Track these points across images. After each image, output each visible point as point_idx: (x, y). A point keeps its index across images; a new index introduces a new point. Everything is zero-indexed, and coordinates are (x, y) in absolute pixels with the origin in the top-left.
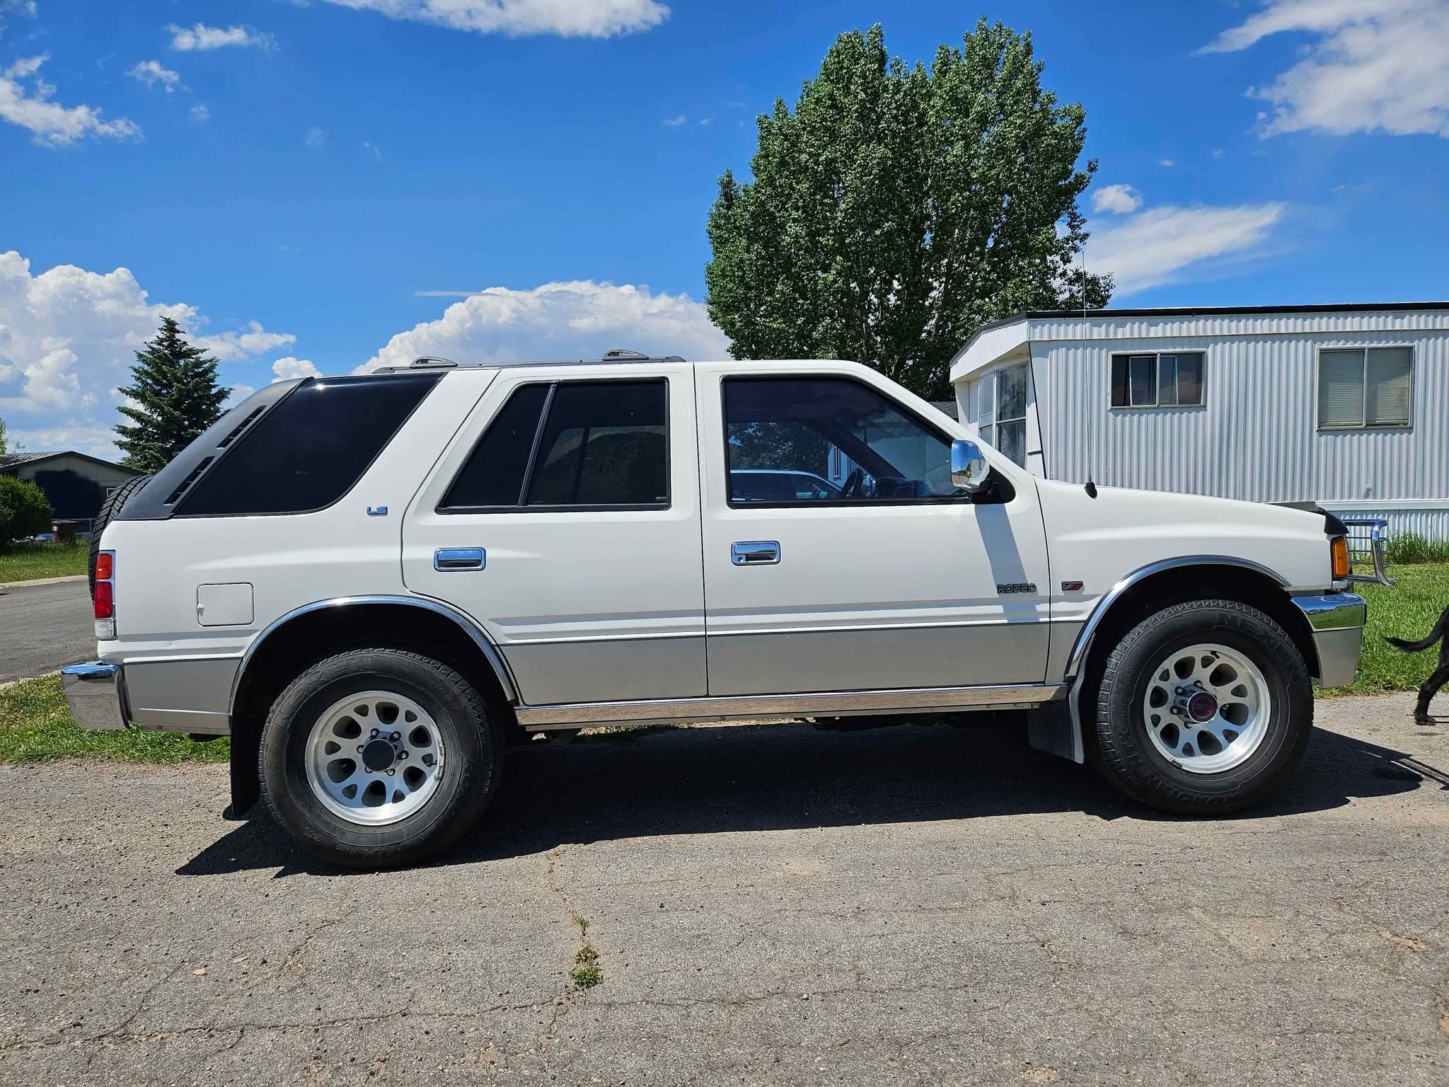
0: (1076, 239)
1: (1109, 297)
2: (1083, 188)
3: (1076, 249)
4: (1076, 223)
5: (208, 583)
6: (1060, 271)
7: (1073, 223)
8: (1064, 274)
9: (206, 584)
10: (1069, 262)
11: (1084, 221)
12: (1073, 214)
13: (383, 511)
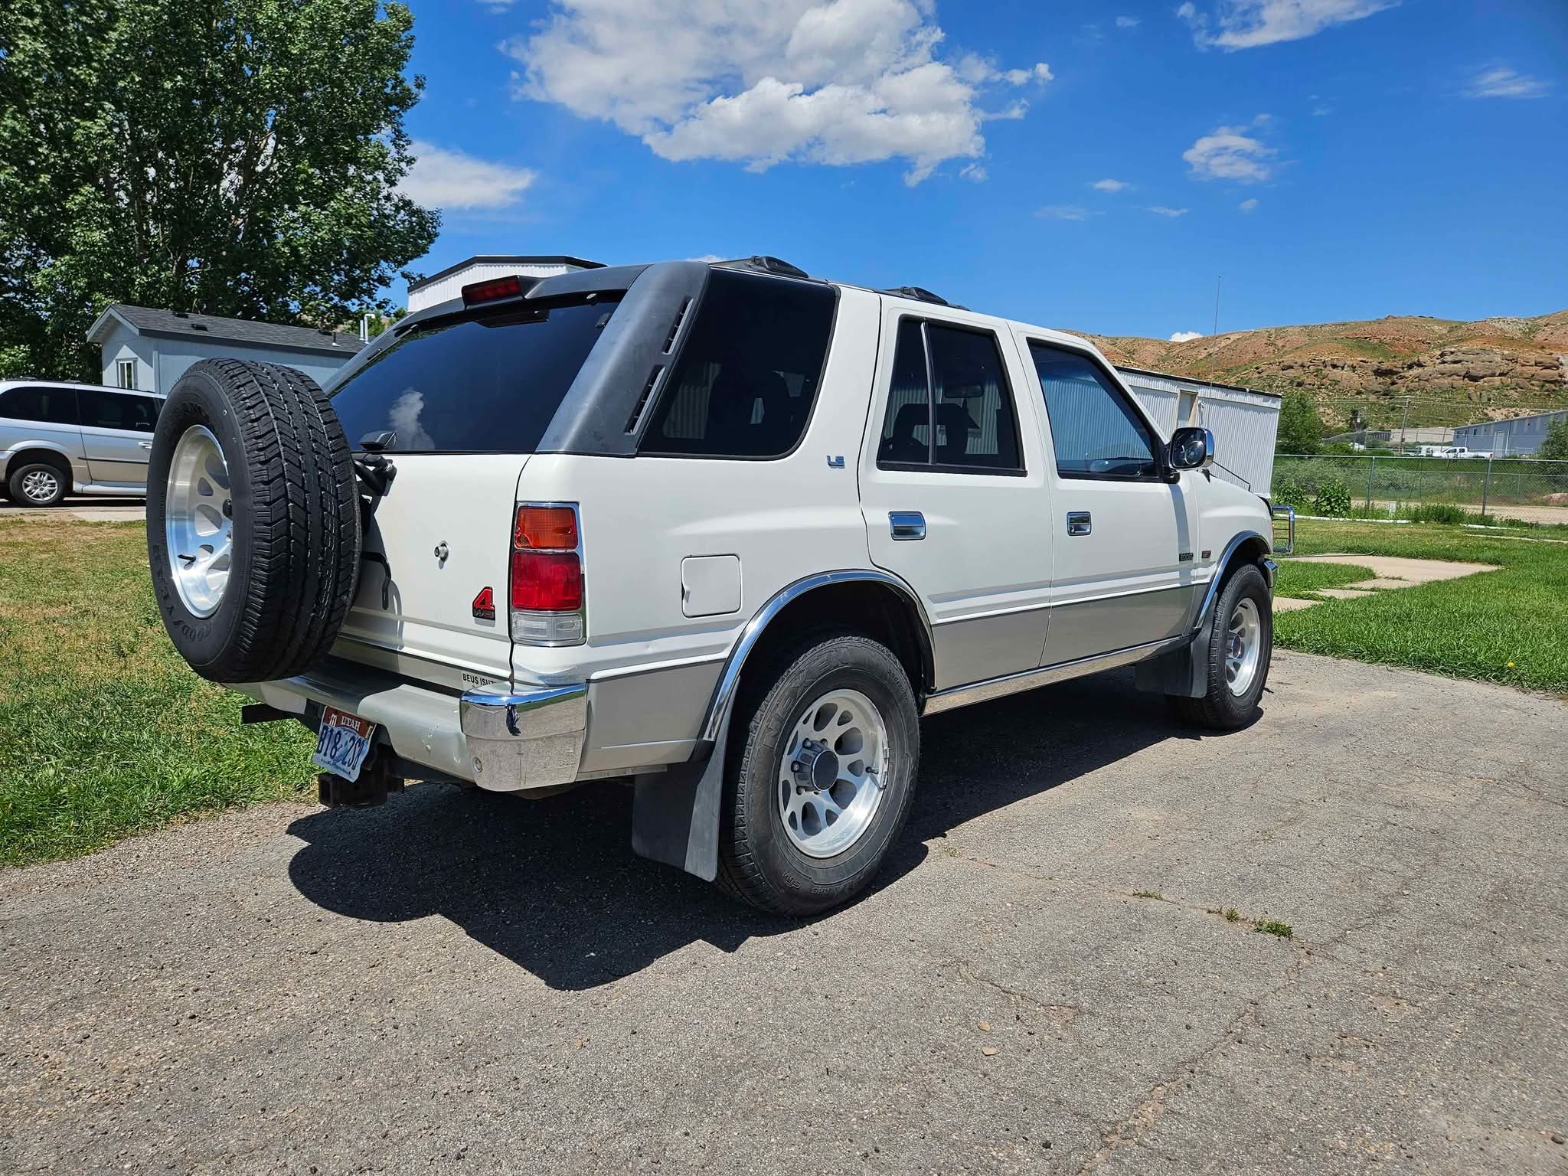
0: (402, 161)
1: (436, 235)
2: (413, 105)
3: (402, 173)
4: (402, 143)
5: (693, 555)
6: (384, 193)
7: (398, 142)
8: (388, 198)
9: (691, 557)
10: (395, 184)
11: (409, 143)
12: (399, 131)
13: (839, 463)
